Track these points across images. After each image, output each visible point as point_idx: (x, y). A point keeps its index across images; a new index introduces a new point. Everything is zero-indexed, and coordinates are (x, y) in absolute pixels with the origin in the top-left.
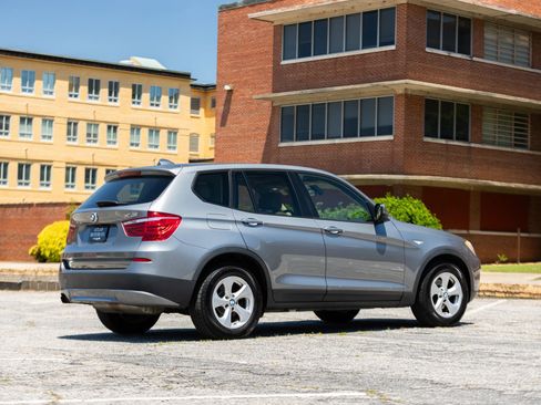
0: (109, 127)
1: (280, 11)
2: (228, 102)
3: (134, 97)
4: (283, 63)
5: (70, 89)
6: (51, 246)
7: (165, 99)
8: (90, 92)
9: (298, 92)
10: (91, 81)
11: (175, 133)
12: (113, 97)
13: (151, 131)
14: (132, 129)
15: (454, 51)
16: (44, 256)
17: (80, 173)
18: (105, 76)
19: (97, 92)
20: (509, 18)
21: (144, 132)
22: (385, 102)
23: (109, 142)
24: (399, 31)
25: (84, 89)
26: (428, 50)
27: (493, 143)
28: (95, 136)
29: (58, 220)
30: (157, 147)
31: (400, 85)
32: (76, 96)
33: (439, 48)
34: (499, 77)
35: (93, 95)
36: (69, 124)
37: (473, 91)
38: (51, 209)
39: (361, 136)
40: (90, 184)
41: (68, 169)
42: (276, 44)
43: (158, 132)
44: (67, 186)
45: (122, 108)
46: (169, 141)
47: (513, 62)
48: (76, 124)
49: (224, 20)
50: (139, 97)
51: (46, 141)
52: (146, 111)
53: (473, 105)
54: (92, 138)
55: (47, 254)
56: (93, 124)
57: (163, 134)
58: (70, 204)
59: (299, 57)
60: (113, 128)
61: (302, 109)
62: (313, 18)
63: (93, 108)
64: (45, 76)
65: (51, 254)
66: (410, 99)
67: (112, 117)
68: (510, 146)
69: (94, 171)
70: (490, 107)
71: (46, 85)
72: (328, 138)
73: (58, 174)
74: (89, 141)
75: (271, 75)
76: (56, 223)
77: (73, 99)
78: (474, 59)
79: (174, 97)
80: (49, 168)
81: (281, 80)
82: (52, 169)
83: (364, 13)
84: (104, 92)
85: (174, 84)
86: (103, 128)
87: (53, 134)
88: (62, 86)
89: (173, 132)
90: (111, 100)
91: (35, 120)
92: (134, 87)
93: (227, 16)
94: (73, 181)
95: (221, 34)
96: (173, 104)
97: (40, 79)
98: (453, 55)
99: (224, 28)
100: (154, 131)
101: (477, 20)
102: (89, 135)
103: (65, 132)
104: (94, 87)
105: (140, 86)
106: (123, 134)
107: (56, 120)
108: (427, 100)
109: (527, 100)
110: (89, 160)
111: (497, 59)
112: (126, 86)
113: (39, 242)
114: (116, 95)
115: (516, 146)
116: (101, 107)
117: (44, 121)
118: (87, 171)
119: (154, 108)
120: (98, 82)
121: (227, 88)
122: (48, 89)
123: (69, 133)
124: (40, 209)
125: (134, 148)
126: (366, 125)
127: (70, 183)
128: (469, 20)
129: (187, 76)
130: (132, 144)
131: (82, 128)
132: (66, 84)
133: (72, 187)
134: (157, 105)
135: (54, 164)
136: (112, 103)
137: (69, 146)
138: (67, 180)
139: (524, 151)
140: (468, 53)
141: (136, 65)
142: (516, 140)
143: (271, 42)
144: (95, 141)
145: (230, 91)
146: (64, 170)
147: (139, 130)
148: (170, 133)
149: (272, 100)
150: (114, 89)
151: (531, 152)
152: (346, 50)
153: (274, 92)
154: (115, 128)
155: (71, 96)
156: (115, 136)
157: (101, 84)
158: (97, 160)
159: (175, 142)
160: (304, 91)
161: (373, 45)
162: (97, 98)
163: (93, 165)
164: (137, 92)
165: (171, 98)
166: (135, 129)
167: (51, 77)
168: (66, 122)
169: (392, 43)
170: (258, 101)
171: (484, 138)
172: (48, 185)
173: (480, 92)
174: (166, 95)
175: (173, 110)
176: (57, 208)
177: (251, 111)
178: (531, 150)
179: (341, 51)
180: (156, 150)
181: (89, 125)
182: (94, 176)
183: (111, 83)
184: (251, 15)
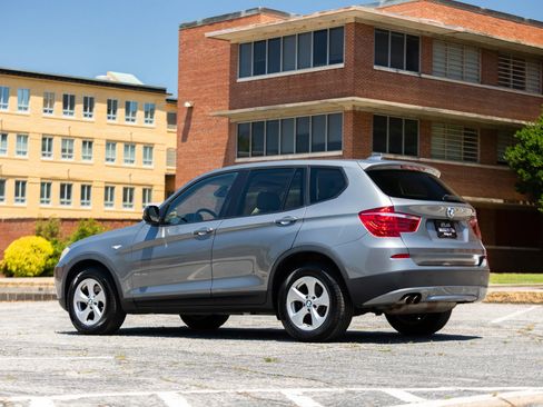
0: (84, 143)
1: (234, 30)
2: (189, 118)
3: (109, 112)
4: (239, 80)
5: (45, 105)
6: (17, 261)
7: (140, 114)
8: (65, 107)
9: (253, 109)
10: (65, 97)
11: (151, 148)
12: (88, 113)
13: (126, 146)
14: (108, 145)
15: (402, 68)
16: (11, 271)
17: (55, 188)
18: (80, 92)
19: (72, 108)
20: (457, 35)
21: (120, 147)
22: (334, 119)
23: (84, 158)
24: (348, 50)
25: (58, 105)
26: (376, 67)
27: (442, 158)
28: (70, 151)
29: (26, 235)
30: (132, 162)
31: (348, 102)
32: (51, 112)
33: (387, 66)
34: (449, 94)
35: (68, 110)
36: (44, 139)
37: (420, 108)
38: (18, 224)
39: (313, 151)
40: (65, 200)
41: (43, 184)
42: (232, 62)
43: (133, 147)
44: (42, 202)
45: (98, 123)
46: (145, 156)
47: (462, 78)
48: (50, 140)
49: (185, 38)
50: (114, 113)
51: (21, 156)
52: (121, 127)
53: (421, 121)
54: (67, 153)
55: (14, 269)
56: (68, 140)
57: (139, 149)
58: (38, 219)
59: (255, 74)
60: (88, 143)
61: (258, 126)
62: (267, 37)
63: (69, 124)
64: (19, 92)
65: (17, 269)
66: (358, 115)
67: (87, 132)
68: (459, 160)
69: (70, 186)
70: (439, 122)
71: (20, 101)
72: (282, 153)
73: (33, 190)
74: (64, 156)
75: (228, 92)
76: (22, 239)
77: (47, 115)
78: (423, 76)
79: (150, 112)
80: (24, 183)
81: (237, 97)
82: (27, 184)
83: (315, 32)
84: (79, 107)
85: (150, 99)
86: (78, 144)
87: (28, 150)
88: (36, 102)
89: (148, 148)
90: (86, 115)
91: (10, 136)
92: (109, 102)
93: (187, 35)
94: (48, 196)
95: (182, 52)
96: (149, 119)
97: (15, 95)
98: (401, 72)
99: (185, 46)
100: (130, 146)
101: (426, 37)
102: (64, 150)
103: (40, 147)
104: (69, 102)
105: (115, 102)
106: (99, 149)
107: (31, 136)
108: (376, 117)
109: (475, 115)
110: (64, 175)
111: (446, 75)
112: (101, 102)
113: (6, 257)
114: (91, 110)
115: (466, 160)
116: (76, 123)
117: (19, 137)
118: (62, 186)
119: (130, 123)
120: (73, 97)
121: (188, 105)
122: (23, 105)
123: (44, 149)
124: (8, 224)
125: (110, 163)
126: (317, 141)
127: (45, 199)
128: (418, 38)
129: (162, 91)
130: (108, 160)
131: (57, 144)
132: (40, 100)
133: (48, 202)
134: (133, 120)
135: (29, 180)
136: (88, 119)
137: (43, 161)
138: (42, 196)
139: (474, 165)
140: (417, 70)
141: (112, 80)
142: (466, 154)
143: (228, 60)
144: (70, 157)
145: (191, 108)
146: (39, 186)
147: (114, 145)
148: (145, 148)
149: (229, 117)
150: (89, 104)
151: (480, 166)
152: (299, 68)
153: (230, 109)
154: (90, 143)
155: (45, 111)
156: (90, 152)
157: (76, 99)
158: (72, 176)
159: (151, 157)
160: (258, 108)
161: (323, 63)
162: (72, 114)
163: (69, 180)
164: (112, 107)
165: (146, 113)
166: (111, 144)
167: (26, 93)
168: (41, 138)
169: (341, 62)
170: (216, 117)
171: (433, 153)
172: (23, 201)
173: (427, 108)
174: (141, 110)
175: (148, 125)
176: (24, 224)
177: (211, 128)
178: (481, 163)
179: (294, 69)
180: (132, 165)
181: (64, 141)
182: (69, 191)
183: (86, 99)
184: (207, 34)
